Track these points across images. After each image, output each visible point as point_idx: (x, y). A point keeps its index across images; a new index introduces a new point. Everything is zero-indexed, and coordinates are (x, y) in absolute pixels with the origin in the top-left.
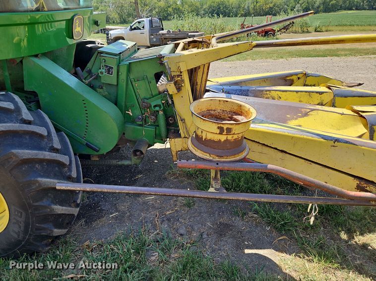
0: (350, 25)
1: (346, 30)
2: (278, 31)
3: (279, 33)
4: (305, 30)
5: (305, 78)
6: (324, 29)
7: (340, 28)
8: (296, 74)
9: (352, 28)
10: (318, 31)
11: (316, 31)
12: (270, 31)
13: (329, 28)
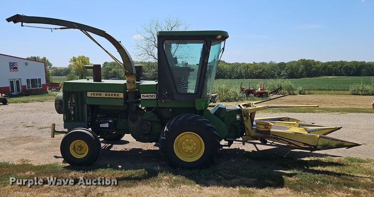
0: (328, 90)
1: (324, 94)
2: (270, 94)
3: (271, 95)
4: (291, 92)
5: (288, 119)
6: (306, 92)
7: (320, 92)
8: (284, 118)
9: (330, 92)
10: (302, 94)
11: (300, 94)
12: (263, 93)
13: (311, 92)
